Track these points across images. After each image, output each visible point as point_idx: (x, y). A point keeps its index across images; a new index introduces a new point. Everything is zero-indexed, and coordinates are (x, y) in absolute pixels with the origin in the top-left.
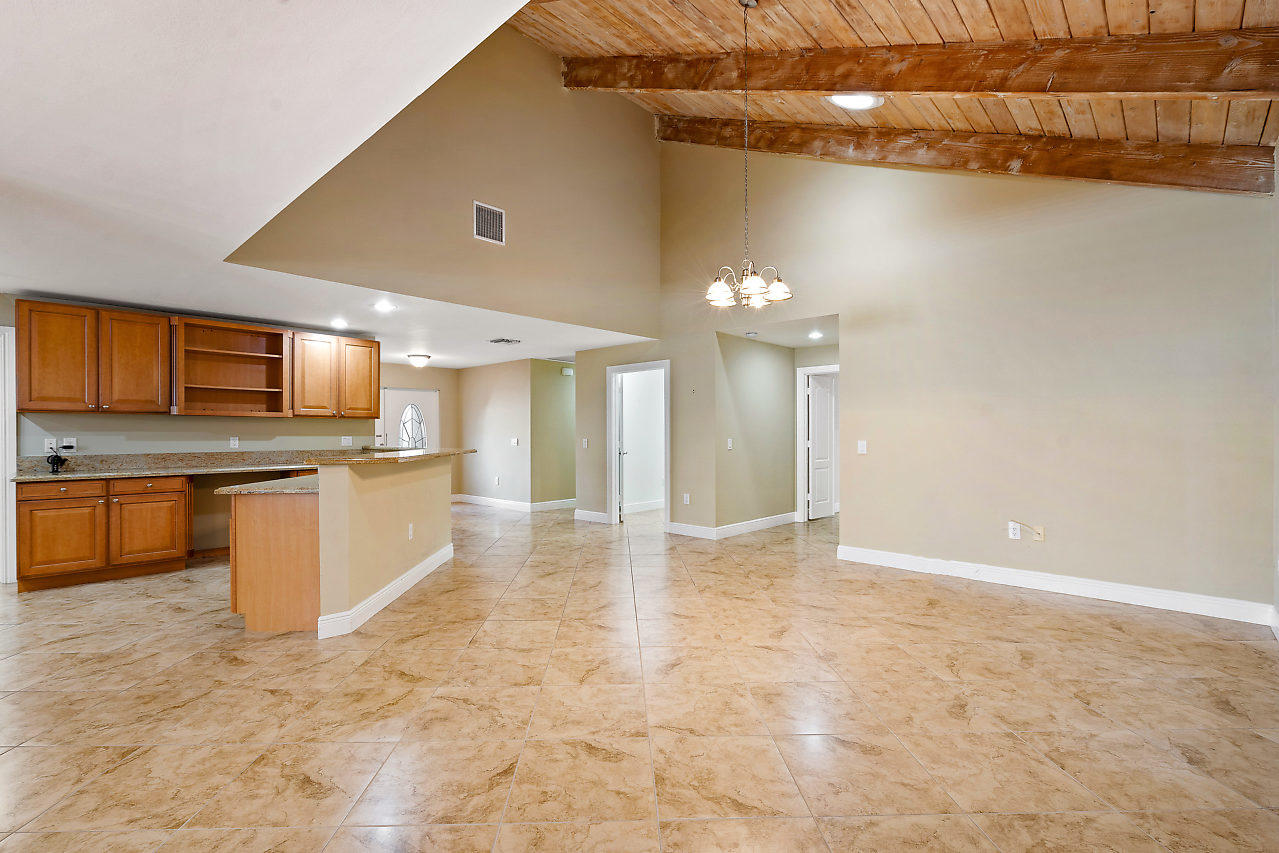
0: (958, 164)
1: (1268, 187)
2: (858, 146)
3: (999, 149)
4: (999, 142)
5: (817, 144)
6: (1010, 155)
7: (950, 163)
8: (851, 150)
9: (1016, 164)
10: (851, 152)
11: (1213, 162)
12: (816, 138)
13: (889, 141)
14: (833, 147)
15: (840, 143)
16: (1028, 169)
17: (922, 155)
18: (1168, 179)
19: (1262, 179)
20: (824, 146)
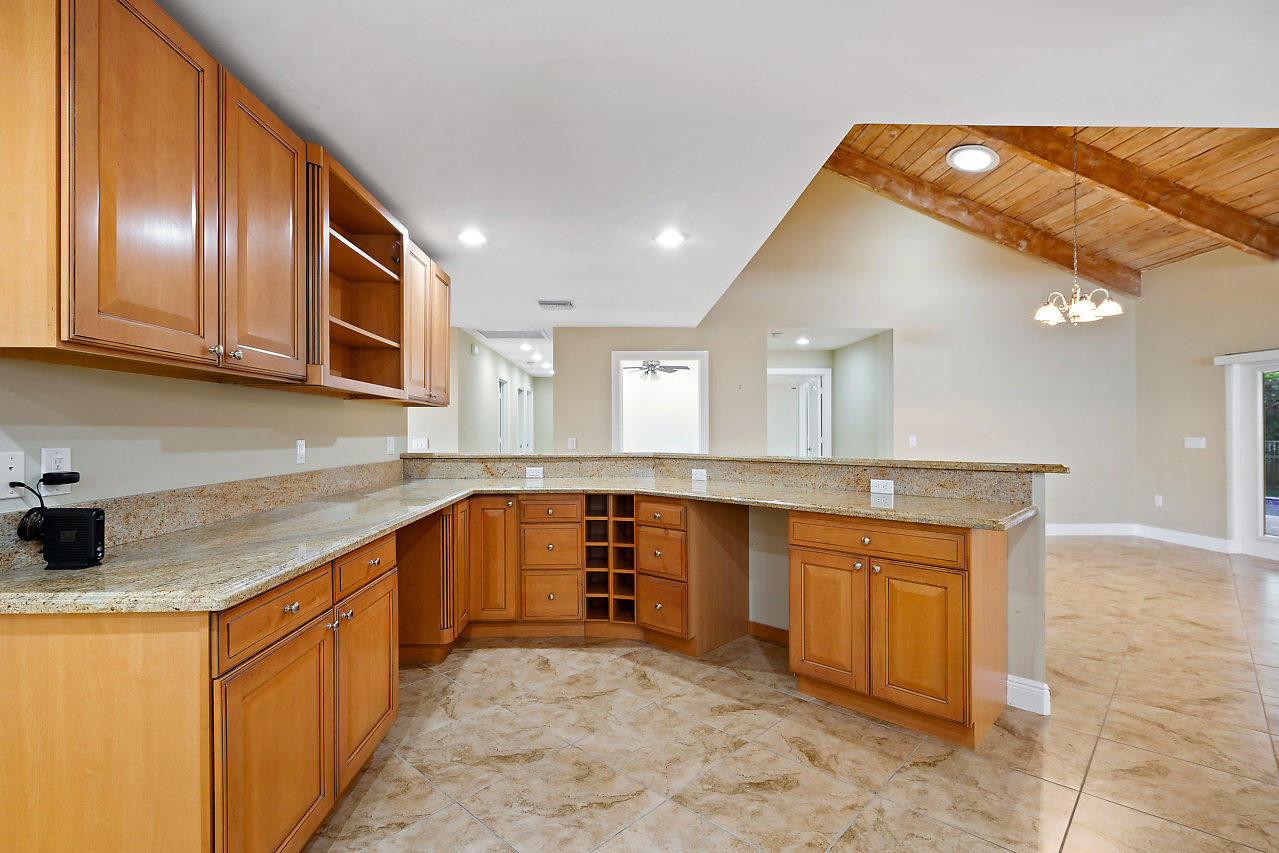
0: (987, 233)
1: (1138, 294)
2: (916, 193)
3: (1015, 229)
4: (1015, 225)
5: (881, 179)
6: (1022, 237)
7: (983, 229)
8: (910, 194)
9: (1024, 244)
10: (909, 196)
11: (1119, 273)
12: (879, 173)
13: (940, 197)
14: (895, 187)
15: (901, 185)
16: (1030, 249)
17: (964, 217)
18: (1100, 278)
19: (1137, 289)
20: (886, 183)
